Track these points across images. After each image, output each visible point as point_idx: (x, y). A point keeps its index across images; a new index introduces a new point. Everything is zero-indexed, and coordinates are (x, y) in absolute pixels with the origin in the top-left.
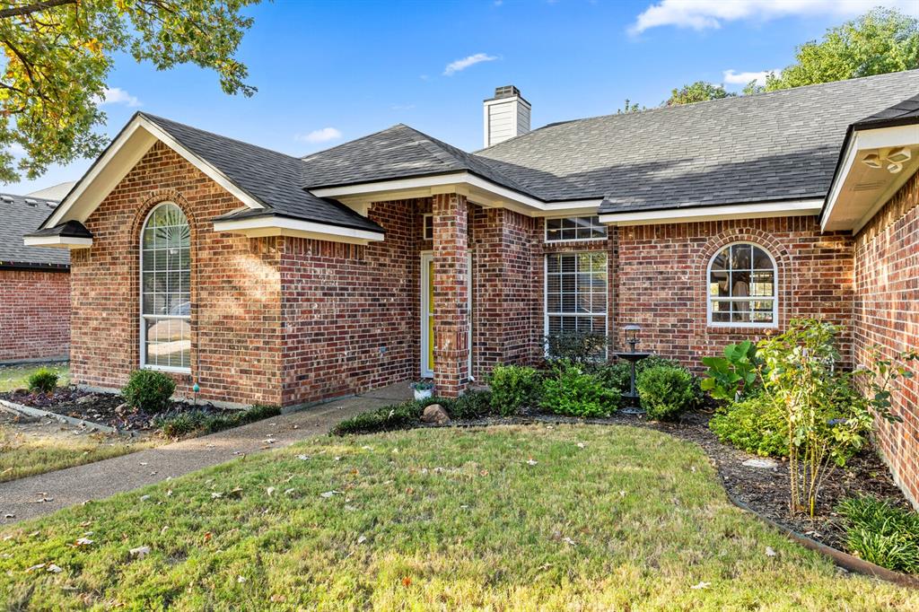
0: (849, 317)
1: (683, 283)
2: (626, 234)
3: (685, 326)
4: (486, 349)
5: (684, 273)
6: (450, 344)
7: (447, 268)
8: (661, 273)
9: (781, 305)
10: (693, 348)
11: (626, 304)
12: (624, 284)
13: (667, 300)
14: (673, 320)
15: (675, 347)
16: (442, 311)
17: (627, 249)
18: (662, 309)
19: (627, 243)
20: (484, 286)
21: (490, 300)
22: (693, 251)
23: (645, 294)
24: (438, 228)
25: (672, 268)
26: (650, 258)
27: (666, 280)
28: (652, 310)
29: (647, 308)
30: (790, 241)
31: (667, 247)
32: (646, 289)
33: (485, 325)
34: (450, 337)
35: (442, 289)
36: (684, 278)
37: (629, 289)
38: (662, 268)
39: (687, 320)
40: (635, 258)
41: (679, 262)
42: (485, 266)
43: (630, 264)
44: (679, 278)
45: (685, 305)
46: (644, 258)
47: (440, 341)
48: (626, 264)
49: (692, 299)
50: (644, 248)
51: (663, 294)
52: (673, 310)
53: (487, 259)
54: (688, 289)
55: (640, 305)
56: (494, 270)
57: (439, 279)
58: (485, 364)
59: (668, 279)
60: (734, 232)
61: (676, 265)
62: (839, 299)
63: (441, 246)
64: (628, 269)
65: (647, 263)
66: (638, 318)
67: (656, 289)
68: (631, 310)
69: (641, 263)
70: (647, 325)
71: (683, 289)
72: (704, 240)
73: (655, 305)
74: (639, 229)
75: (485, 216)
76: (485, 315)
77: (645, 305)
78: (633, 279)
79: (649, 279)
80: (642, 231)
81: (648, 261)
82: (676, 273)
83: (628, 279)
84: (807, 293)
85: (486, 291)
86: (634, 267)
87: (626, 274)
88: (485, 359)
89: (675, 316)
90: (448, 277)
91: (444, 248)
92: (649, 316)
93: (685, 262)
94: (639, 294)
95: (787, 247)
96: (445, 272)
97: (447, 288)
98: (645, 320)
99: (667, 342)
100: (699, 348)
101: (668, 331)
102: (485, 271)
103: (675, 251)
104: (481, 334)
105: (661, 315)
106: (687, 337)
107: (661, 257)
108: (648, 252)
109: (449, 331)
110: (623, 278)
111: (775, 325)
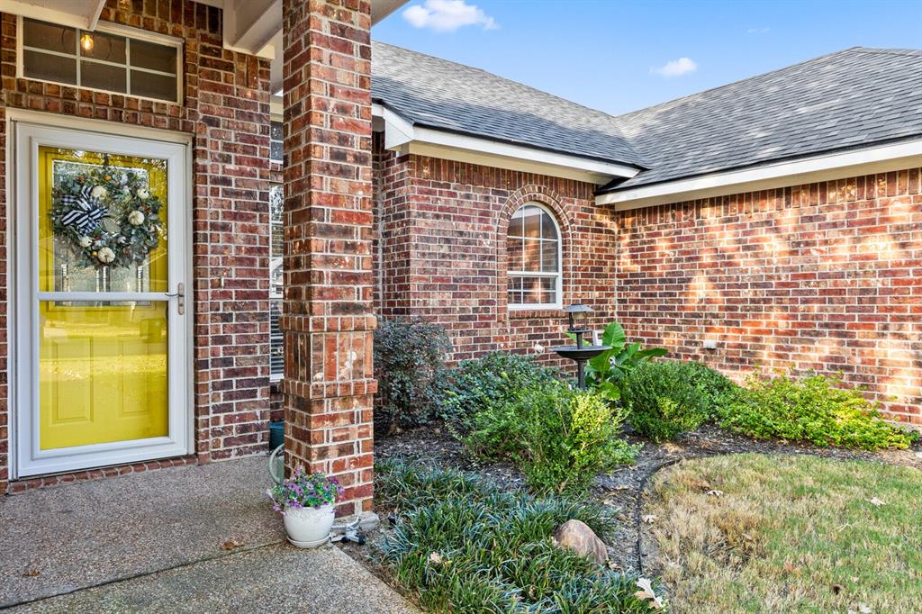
0: (612, 295)
1: (485, 250)
2: (419, 169)
3: (487, 310)
4: (228, 373)
5: (486, 236)
6: (359, 362)
8: (461, 233)
9: (565, 282)
10: (496, 339)
11: (420, 279)
12: (417, 247)
13: (468, 273)
14: (474, 302)
15: (477, 340)
16: (337, 277)
17: (421, 192)
18: (461, 287)
19: (420, 183)
20: (225, 227)
21: (240, 261)
22: (495, 207)
23: (442, 264)
24: (326, 52)
25: (473, 227)
26: (448, 210)
27: (467, 245)
28: (448, 287)
29: (445, 284)
30: (576, 209)
31: (468, 197)
32: (444, 256)
33: (226, 318)
34: (357, 344)
35: (337, 217)
36: (486, 243)
37: (424, 255)
38: (462, 226)
39: (489, 302)
40: (430, 208)
41: (481, 220)
42: (226, 182)
43: (424, 215)
44: (481, 243)
45: (487, 280)
46: (441, 209)
47: (331, 357)
48: (419, 215)
49: (493, 273)
50: (441, 193)
51: (463, 265)
52: (474, 288)
54: (491, 258)
55: (436, 280)
56: (250, 194)
57: (327, 190)
59: (469, 243)
60: (534, 189)
61: (477, 224)
62: (606, 276)
63: (333, 102)
64: (421, 222)
65: (445, 217)
67: (455, 257)
68: (426, 287)
69: (438, 217)
70: (445, 311)
71: (485, 258)
72: (505, 194)
73: (455, 280)
74: (438, 164)
76: (226, 295)
77: (442, 280)
78: (427, 239)
79: (448, 241)
81: (444, 213)
82: (477, 235)
83: (422, 239)
84: (586, 269)
85: (230, 239)
86: (430, 221)
87: (419, 230)
88: (229, 396)
89: (477, 295)
90: (353, 189)
91: (343, 109)
92: (448, 296)
93: (486, 221)
94: (435, 264)
95: (573, 215)
96: (343, 172)
97: (350, 216)
98: (443, 302)
99: (469, 333)
100: (501, 339)
101: (469, 318)
102: (226, 193)
103: (476, 204)
105: (462, 296)
106: (487, 325)
107: (462, 210)
108: (446, 201)
110: (414, 235)
111: (558, 305)
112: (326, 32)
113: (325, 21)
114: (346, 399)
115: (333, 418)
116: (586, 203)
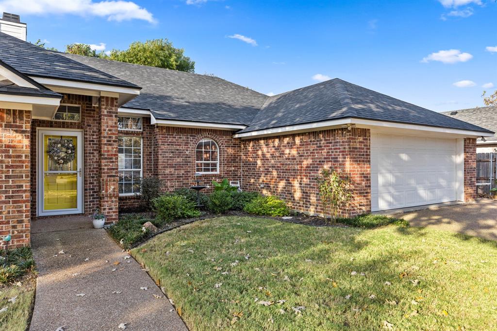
0: (240, 169)
1: (187, 155)
2: (162, 130)
3: (188, 174)
4: (93, 192)
5: (187, 150)
6: (114, 189)
7: (112, 142)
8: (178, 150)
9: (220, 164)
10: (191, 184)
11: (162, 165)
12: (161, 154)
13: (180, 162)
14: (183, 172)
15: (183, 184)
16: (108, 169)
17: (162, 137)
18: (177, 167)
19: (162, 134)
20: (93, 153)
22: (190, 141)
23: (170, 160)
24: (106, 118)
25: (182, 148)
26: (173, 142)
27: (180, 153)
28: (173, 167)
29: (171, 166)
30: (224, 140)
31: (180, 138)
32: (171, 157)
33: (93, 177)
34: (114, 185)
35: (108, 155)
36: (187, 153)
37: (163, 157)
38: (178, 147)
39: (188, 172)
40: (166, 142)
41: (185, 145)
42: (93, 141)
43: (164, 145)
44: (185, 153)
45: (188, 165)
46: (170, 142)
47: (107, 187)
48: (162, 145)
49: (190, 162)
50: (170, 137)
51: (178, 160)
52: (183, 167)
53: (95, 137)
54: (189, 157)
55: (168, 165)
57: (106, 149)
58: (94, 201)
59: (181, 152)
60: (206, 134)
61: (184, 147)
62: (238, 162)
63: (107, 129)
64: (162, 147)
65: (172, 145)
66: (167, 171)
67: (175, 157)
68: (164, 167)
69: (169, 145)
70: (171, 175)
71: (187, 157)
72: (195, 136)
73: (175, 165)
74: (168, 128)
75: (94, 111)
76: (93, 171)
77: (170, 165)
78: (165, 152)
79: (172, 152)
80: (169, 129)
81: (172, 144)
82: (184, 150)
83: (163, 152)
84: (229, 160)
85: (94, 156)
86: (166, 146)
87: (162, 149)
88: (94, 198)
89: (184, 169)
91: (110, 130)
92: (172, 170)
93: (187, 146)
94: (168, 160)
95: (223, 142)
96: (110, 145)
97: (112, 155)
98: (170, 172)
99: (180, 182)
100: (193, 184)
101: (180, 177)
102: (93, 144)
103: (184, 140)
104: (90, 183)
105: (178, 170)
106: (188, 179)
107: (178, 142)
108: (172, 140)
109: (114, 181)
110: (160, 151)
111: (218, 172)
112: (106, 113)
113: (105, 111)
114: (111, 197)
115: (107, 201)
116: (229, 137)
